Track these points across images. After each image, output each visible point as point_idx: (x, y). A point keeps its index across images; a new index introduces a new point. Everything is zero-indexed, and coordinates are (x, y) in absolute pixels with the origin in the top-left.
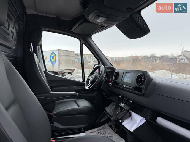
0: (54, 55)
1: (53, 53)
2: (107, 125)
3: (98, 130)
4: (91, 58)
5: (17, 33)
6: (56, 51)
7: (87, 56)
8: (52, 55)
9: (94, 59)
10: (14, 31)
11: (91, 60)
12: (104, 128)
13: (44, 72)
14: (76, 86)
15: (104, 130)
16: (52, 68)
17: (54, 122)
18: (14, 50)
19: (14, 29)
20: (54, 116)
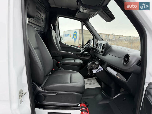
0: (76, 34)
1: (75, 32)
2: (94, 78)
3: (88, 80)
4: (106, 37)
5: (45, 18)
6: (77, 30)
7: (103, 35)
8: (75, 33)
9: (109, 38)
10: (43, 18)
11: (107, 38)
12: (92, 79)
13: (59, 42)
14: (77, 52)
15: (92, 80)
16: (74, 42)
17: (60, 67)
18: (43, 28)
19: (43, 17)
20: (60, 64)
